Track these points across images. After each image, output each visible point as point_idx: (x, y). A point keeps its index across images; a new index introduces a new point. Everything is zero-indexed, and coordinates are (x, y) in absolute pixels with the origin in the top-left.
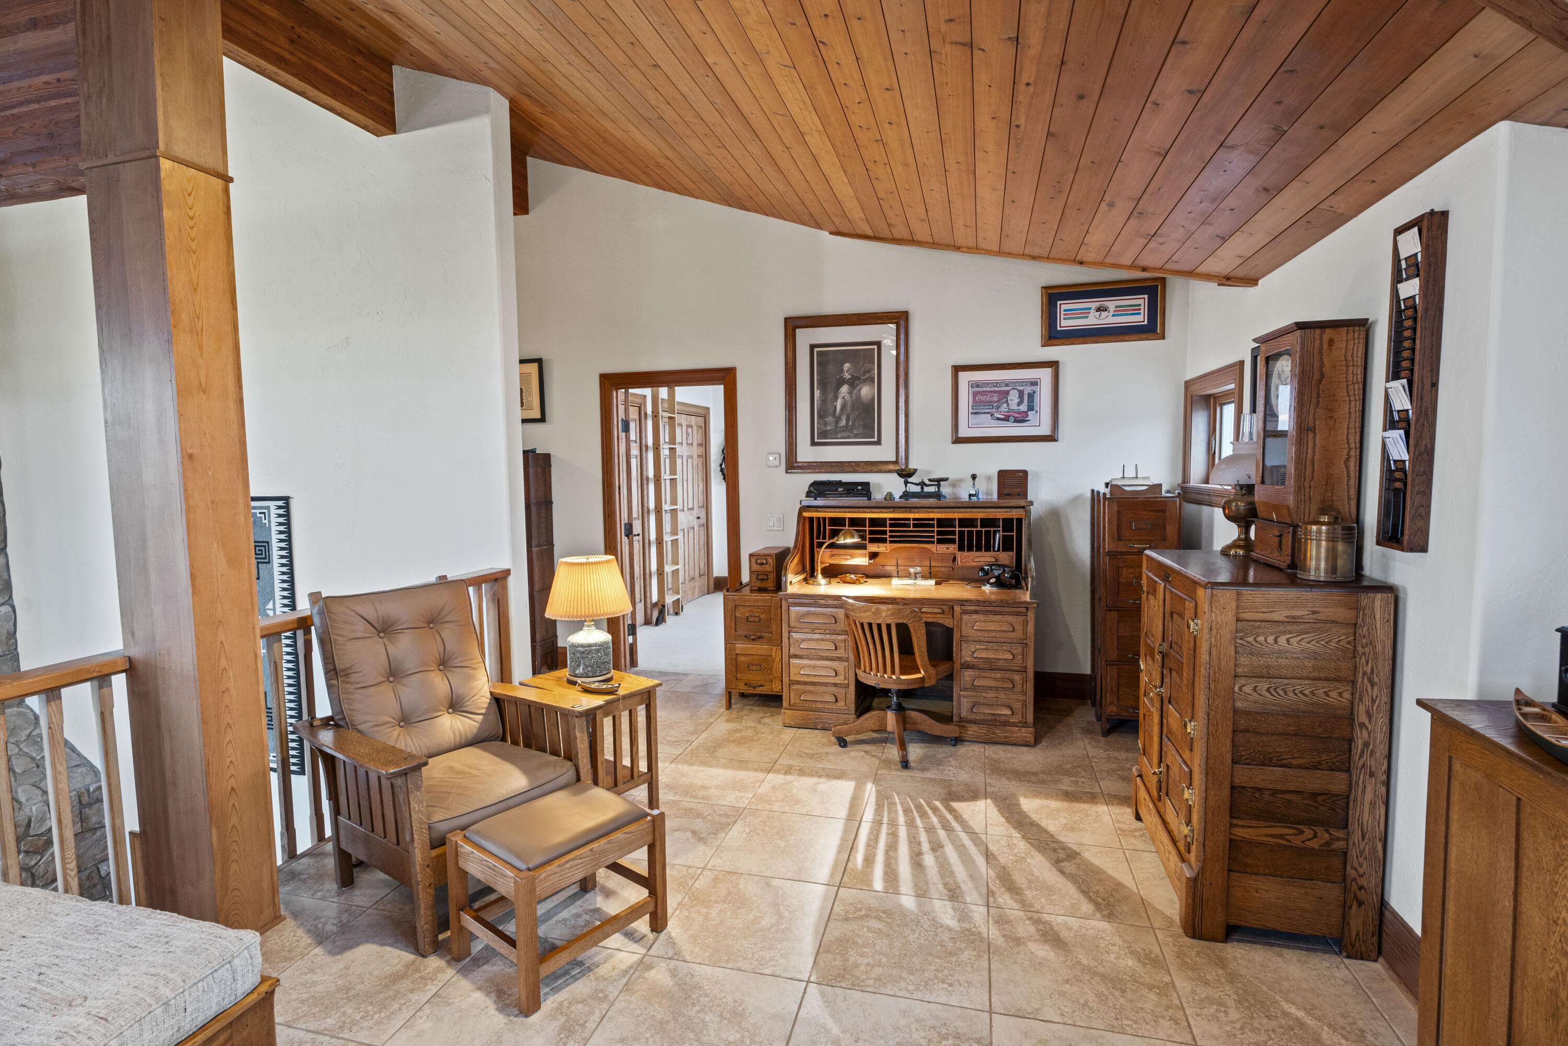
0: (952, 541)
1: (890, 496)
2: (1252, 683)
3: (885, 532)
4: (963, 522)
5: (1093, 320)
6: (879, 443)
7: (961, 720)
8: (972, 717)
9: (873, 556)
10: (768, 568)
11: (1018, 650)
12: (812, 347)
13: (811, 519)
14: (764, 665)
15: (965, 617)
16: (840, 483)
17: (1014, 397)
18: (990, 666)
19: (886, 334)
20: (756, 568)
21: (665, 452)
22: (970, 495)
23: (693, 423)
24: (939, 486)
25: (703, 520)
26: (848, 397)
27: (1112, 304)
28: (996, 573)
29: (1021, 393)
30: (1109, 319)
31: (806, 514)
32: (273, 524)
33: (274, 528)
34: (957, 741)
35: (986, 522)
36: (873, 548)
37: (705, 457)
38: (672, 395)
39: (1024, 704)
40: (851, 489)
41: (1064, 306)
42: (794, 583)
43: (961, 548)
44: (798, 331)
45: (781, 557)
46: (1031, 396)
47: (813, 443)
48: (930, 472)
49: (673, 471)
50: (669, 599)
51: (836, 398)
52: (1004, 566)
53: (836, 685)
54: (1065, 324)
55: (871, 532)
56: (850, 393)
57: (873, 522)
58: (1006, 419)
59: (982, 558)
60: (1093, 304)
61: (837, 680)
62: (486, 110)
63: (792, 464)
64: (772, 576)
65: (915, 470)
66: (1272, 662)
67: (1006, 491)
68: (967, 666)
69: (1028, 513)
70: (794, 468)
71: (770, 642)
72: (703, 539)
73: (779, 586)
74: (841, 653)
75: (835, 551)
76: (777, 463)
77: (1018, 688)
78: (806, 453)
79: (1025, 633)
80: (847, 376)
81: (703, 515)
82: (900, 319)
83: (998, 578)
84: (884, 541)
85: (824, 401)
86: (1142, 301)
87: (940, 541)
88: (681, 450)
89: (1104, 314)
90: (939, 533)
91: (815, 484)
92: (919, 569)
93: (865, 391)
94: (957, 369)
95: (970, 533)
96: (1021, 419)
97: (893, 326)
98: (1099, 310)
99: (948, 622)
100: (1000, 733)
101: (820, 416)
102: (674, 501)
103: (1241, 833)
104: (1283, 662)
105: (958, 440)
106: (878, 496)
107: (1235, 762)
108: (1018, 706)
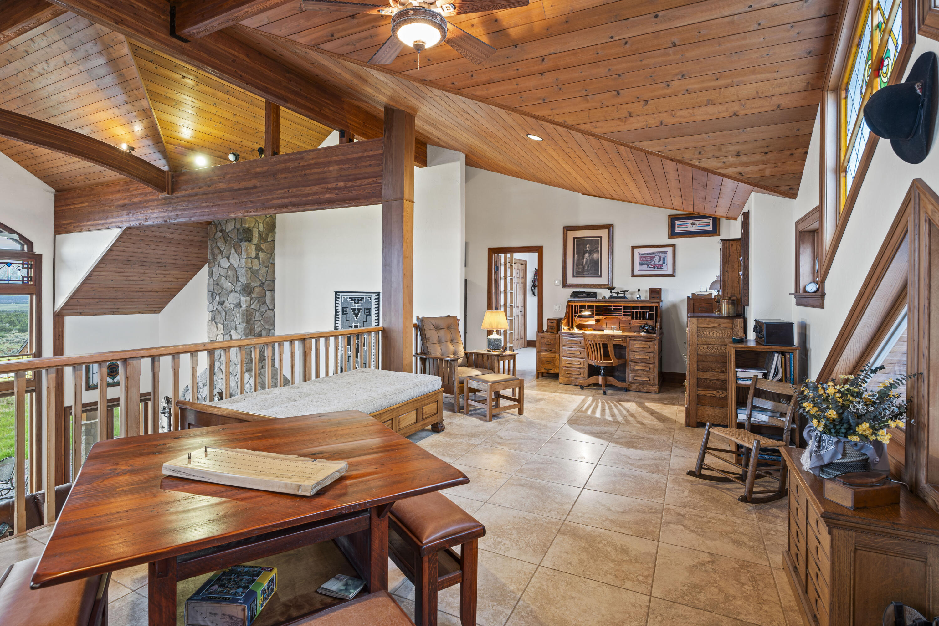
0: (629, 315)
1: (604, 297)
2: (702, 346)
3: (602, 311)
4: (634, 308)
5: (690, 228)
6: (601, 276)
7: (629, 382)
8: (634, 381)
9: (598, 321)
10: (555, 324)
11: (652, 355)
12: (574, 238)
13: (572, 306)
14: (552, 361)
15: (631, 342)
16: (584, 292)
17: (657, 259)
18: (640, 361)
19: (604, 233)
20: (550, 324)
21: (508, 280)
22: (637, 298)
23: (520, 268)
24: (624, 294)
25: (523, 313)
26: (588, 258)
27: (697, 222)
28: (647, 328)
29: (660, 257)
30: (696, 228)
31: (570, 304)
32: (373, 302)
33: (374, 303)
34: (627, 390)
35: (643, 308)
36: (597, 317)
37: (525, 283)
38: (512, 256)
39: (654, 377)
40: (588, 294)
41: (677, 223)
42: (564, 329)
43: (633, 318)
44: (568, 232)
45: (559, 321)
46: (664, 258)
47: (574, 276)
48: (622, 288)
49: (511, 289)
50: (508, 345)
51: (583, 259)
52: (649, 326)
53: (580, 368)
54: (678, 230)
55: (596, 311)
56: (589, 256)
57: (598, 307)
58: (654, 267)
59: (641, 322)
60: (690, 222)
61: (581, 366)
62: (459, 160)
63: (565, 285)
64: (556, 328)
65: (615, 288)
66: (708, 340)
67: (653, 296)
68: (632, 361)
69: (659, 304)
70: (565, 286)
71: (555, 352)
72: (522, 321)
73: (559, 330)
74: (582, 355)
75: (581, 319)
76: (559, 284)
77: (652, 370)
78: (571, 280)
79: (654, 349)
80: (588, 250)
81: (523, 310)
82: (609, 227)
83: (647, 330)
84: (601, 315)
85: (578, 260)
86: (710, 221)
87: (624, 315)
88: (515, 280)
89: (694, 226)
90: (624, 312)
91: (574, 292)
92: (615, 326)
93: (595, 256)
94: (633, 248)
95: (636, 312)
96: (660, 267)
97: (607, 230)
98: (692, 224)
99: (624, 344)
100: (645, 388)
101: (577, 266)
102: (511, 302)
103: (701, 393)
104: (711, 340)
105: (633, 276)
106: (600, 297)
107: (698, 370)
108: (652, 377)
